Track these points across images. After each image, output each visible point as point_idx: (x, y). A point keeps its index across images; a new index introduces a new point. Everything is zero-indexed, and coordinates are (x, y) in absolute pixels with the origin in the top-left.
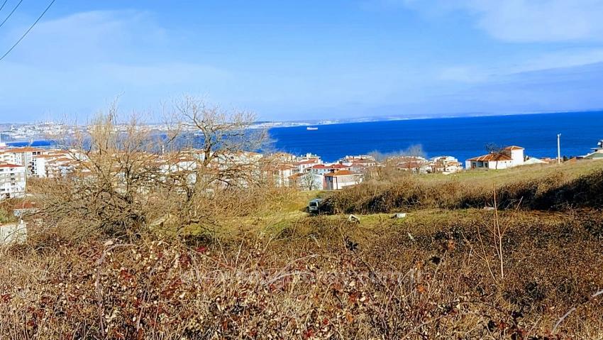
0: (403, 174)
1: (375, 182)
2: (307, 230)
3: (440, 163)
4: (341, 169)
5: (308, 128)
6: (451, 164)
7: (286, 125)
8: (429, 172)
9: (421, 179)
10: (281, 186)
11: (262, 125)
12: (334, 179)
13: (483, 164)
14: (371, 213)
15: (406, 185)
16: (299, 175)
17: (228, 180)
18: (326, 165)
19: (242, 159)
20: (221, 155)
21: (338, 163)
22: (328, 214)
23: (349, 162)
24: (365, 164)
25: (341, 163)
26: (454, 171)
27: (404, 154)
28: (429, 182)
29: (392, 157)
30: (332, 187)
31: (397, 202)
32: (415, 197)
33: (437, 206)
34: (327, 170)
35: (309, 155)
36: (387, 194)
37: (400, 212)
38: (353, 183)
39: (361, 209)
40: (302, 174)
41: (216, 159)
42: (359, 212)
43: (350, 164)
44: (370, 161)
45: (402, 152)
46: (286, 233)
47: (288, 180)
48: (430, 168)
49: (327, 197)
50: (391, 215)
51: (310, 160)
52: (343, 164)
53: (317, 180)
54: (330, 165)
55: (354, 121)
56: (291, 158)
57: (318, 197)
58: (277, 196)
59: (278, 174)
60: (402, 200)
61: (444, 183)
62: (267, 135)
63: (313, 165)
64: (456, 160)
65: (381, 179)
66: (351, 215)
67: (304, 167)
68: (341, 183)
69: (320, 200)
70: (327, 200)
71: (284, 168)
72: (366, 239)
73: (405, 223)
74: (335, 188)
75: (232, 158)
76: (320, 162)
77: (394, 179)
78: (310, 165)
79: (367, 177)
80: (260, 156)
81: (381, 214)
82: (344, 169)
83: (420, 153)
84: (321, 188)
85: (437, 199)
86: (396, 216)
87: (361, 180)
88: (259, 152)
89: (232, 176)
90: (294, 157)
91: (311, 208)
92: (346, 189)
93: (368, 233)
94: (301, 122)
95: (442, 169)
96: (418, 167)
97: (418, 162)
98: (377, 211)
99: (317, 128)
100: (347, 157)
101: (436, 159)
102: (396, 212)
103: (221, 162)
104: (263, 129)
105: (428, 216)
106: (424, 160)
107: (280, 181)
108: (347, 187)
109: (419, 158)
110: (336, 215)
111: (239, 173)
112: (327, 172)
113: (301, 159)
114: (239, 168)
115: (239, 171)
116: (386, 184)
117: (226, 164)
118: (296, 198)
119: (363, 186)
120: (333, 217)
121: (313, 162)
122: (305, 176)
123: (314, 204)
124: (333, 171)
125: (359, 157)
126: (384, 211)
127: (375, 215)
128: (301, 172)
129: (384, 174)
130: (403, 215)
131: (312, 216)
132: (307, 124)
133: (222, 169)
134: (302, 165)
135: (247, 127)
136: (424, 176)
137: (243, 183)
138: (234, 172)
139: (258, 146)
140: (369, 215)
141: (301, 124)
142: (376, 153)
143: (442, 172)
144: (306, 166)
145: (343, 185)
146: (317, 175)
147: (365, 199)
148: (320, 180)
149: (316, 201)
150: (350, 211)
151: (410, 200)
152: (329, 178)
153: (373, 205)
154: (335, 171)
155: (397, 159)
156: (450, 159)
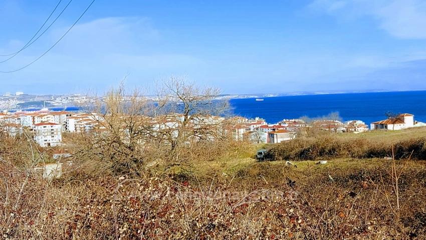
0: (325, 133)
1: (304, 138)
2: (256, 172)
3: (352, 125)
4: (280, 129)
5: (257, 100)
6: (360, 126)
7: (241, 97)
8: (344, 131)
9: (338, 137)
10: (237, 140)
11: (224, 97)
12: (275, 136)
13: (383, 126)
14: (302, 161)
15: (327, 140)
16: (250, 132)
17: (200, 135)
18: (269, 126)
19: (210, 120)
20: (196, 118)
21: (278, 124)
22: (271, 160)
23: (286, 123)
24: (297, 125)
25: (280, 124)
26: (362, 131)
27: (326, 118)
28: (344, 139)
29: (316, 121)
30: (274, 141)
31: (320, 153)
32: (334, 150)
33: (350, 156)
34: (270, 129)
35: (257, 119)
36: (314, 147)
37: (323, 160)
38: (289, 139)
39: (294, 157)
40: (252, 132)
41: (192, 121)
42: (293, 159)
43: (286, 125)
44: (301, 123)
45: (324, 117)
46: (241, 173)
47: (242, 136)
48: (345, 129)
49: (270, 148)
50: (316, 162)
51: (258, 122)
52: (282, 125)
53: (263, 136)
54: (272, 125)
55: (289, 95)
56: (245, 120)
57: (264, 148)
58: (234, 147)
59: (235, 131)
60: (324, 151)
61: (355, 140)
62: (228, 104)
63: (260, 125)
64: (364, 123)
65: (309, 136)
66: (287, 162)
67: (253, 127)
68: (279, 139)
69: (265, 150)
70: (270, 150)
71: (240, 127)
72: (298, 178)
73: (326, 168)
74: (275, 142)
75: (203, 120)
76: (265, 124)
77: (318, 136)
78: (258, 126)
79: (299, 135)
80: (223, 119)
81: (309, 161)
82: (282, 129)
83: (338, 118)
84: (266, 142)
85: (349, 151)
86: (320, 162)
87: (294, 136)
88: (222, 116)
89: (203, 133)
90: (247, 120)
91: (259, 156)
92: (283, 143)
93: (299, 175)
94: (251, 95)
95: (353, 130)
96: (336, 127)
97: (336, 124)
98: (306, 159)
99: (263, 100)
100: (284, 120)
101: (349, 123)
102: (320, 160)
103: (195, 122)
104: (225, 100)
105: (343, 163)
106: (340, 123)
107: (237, 137)
108: (284, 141)
109: (337, 121)
110: (277, 161)
111: (208, 131)
112: (270, 131)
113: (251, 121)
114: (208, 127)
115: (208, 129)
116: (313, 140)
117: (199, 124)
118: (248, 148)
119: (296, 141)
120: (274, 163)
121: (260, 123)
122: (255, 133)
123: (260, 153)
124: (274, 130)
125: (293, 120)
126: (311, 159)
127: (304, 162)
128: (252, 130)
129: (311, 133)
130: (325, 162)
131: (259, 161)
132: (256, 97)
133: (196, 127)
134: (252, 126)
135: (214, 99)
136: (340, 134)
137: (211, 138)
138: (204, 130)
139: (222, 111)
140: (300, 162)
141: (252, 97)
142: (306, 118)
143: (353, 131)
144: (255, 126)
145: (282, 140)
146: (263, 133)
147: (297, 150)
148: (265, 136)
149: (262, 151)
150: (287, 158)
151: (330, 151)
152: (271, 135)
153: (303, 155)
154: (276, 130)
155: (321, 122)
156: (359, 122)
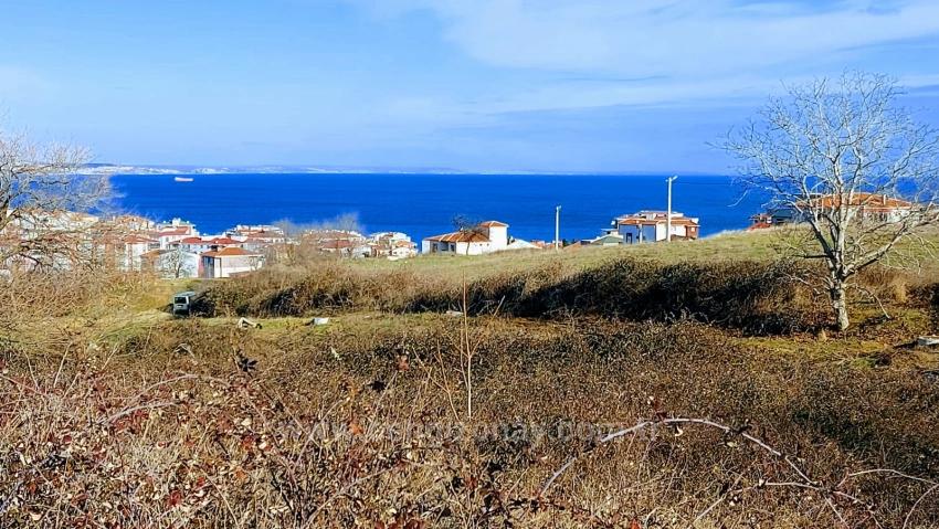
0: (327, 257)
1: (282, 268)
2: (168, 341)
3: (384, 243)
4: (230, 246)
5: (177, 179)
6: (401, 244)
7: (140, 172)
8: (366, 255)
9: (355, 266)
10: (127, 269)
11: (99, 169)
12: (217, 262)
13: (448, 246)
14: (274, 317)
15: (330, 274)
16: (160, 252)
17: (36, 257)
18: (204, 238)
19: (63, 222)
20: (27, 216)
21: (224, 236)
22: (204, 316)
23: (242, 234)
24: (268, 239)
25: (229, 235)
26: (404, 255)
27: (331, 226)
28: (366, 271)
29: (310, 231)
30: (213, 273)
31: (315, 300)
32: (345, 294)
33: (377, 307)
34: (205, 246)
35: (176, 222)
36: (301, 288)
37: (320, 315)
38: (248, 269)
39: (258, 310)
40: (164, 252)
41: (17, 221)
42: (255, 314)
43: (243, 239)
44: (276, 235)
45: (327, 224)
46: (134, 345)
47: (139, 260)
48: (369, 250)
49: (205, 288)
50: (305, 320)
51: (178, 230)
52: (233, 238)
53: (188, 262)
54: (211, 238)
55: (252, 171)
56: (146, 225)
57: (190, 288)
58: (120, 285)
59: (124, 249)
60: (324, 297)
61: (389, 273)
62: (108, 186)
63: (183, 237)
64: (409, 239)
65: (291, 264)
66: (242, 319)
67: (167, 240)
68: (225, 268)
69: (193, 293)
70: (204, 294)
71: (134, 240)
72: (265, 356)
73: (327, 333)
74: (217, 275)
75: (45, 220)
76: (194, 233)
77: (312, 263)
78: (177, 238)
79: (270, 260)
80: (94, 219)
81: (290, 318)
82: (233, 246)
83: (355, 225)
84: (195, 275)
85: (377, 297)
86: (313, 321)
87: (260, 263)
88: (93, 212)
89: (44, 251)
90: (151, 223)
91: (177, 307)
92: (235, 277)
93: (267, 348)
94: (165, 167)
95: (387, 252)
96: (351, 246)
97: (351, 239)
98: (284, 313)
99: (191, 180)
100: (239, 227)
101: (378, 236)
102: (313, 315)
103: (26, 225)
104: (101, 176)
105: (363, 323)
106: (360, 237)
107: (127, 262)
108: (237, 274)
109: (353, 233)
110: (218, 319)
111: (56, 246)
112: (206, 250)
113: (163, 227)
114: (57, 238)
115: (57, 242)
116: (300, 272)
117: (34, 231)
118: (152, 289)
119: (263, 273)
120: (211, 322)
121: (183, 233)
122: (169, 254)
123: (181, 300)
124: (215, 248)
125: (259, 228)
126: (295, 313)
127: (280, 319)
128: (163, 247)
129: (297, 256)
130: (324, 321)
131: (178, 318)
132: (175, 172)
133: (27, 238)
134: (164, 238)
135: (73, 171)
136: (359, 262)
137: (64, 262)
138: (48, 243)
139: (91, 202)
140: (272, 320)
141: (167, 172)
142: (286, 223)
143: (386, 256)
144: (171, 239)
145: (232, 270)
146: (189, 254)
147: (266, 294)
148: (193, 262)
149: (186, 295)
150: (242, 312)
151: (336, 297)
152: (208, 260)
153: (278, 304)
154: (219, 249)
155: (319, 233)
156: (399, 236)
